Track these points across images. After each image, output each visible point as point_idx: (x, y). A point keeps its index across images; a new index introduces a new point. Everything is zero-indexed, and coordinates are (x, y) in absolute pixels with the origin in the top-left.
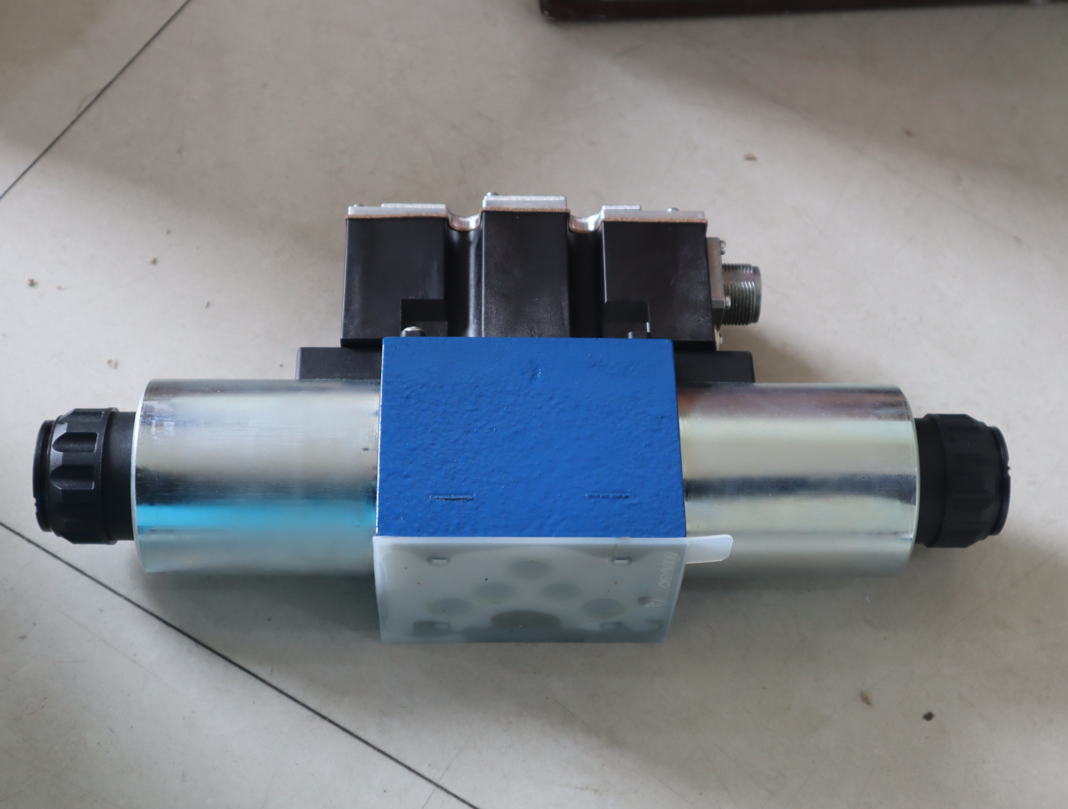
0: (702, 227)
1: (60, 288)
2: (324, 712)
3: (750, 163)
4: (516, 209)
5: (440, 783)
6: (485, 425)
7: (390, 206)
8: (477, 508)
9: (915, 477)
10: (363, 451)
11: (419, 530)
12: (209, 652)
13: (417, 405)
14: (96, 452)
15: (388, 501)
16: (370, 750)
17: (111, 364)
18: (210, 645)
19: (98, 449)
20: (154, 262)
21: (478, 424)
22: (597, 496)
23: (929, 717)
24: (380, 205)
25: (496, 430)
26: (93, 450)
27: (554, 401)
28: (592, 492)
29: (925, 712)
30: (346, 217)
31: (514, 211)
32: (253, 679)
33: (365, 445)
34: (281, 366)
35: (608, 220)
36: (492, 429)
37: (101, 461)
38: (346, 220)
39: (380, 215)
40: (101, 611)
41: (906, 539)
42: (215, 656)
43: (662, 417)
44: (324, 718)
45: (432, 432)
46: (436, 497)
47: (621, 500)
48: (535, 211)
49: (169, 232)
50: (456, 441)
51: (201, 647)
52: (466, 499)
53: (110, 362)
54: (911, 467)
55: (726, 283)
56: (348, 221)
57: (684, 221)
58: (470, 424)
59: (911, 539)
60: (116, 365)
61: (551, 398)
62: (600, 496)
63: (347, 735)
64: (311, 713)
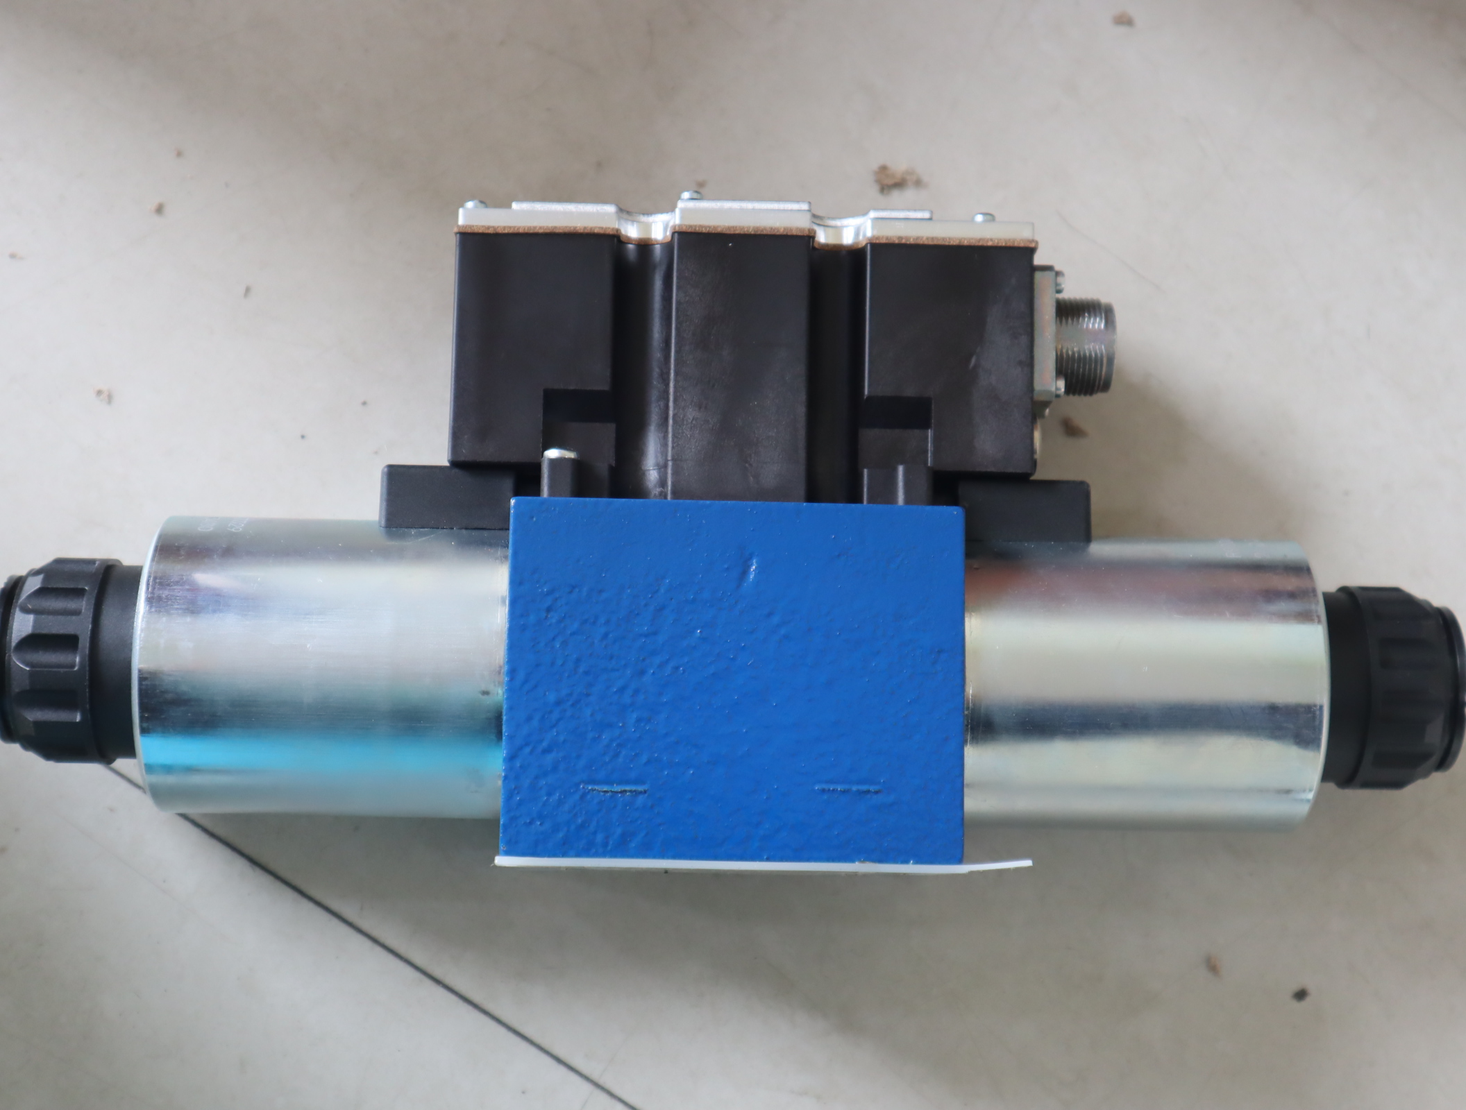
0: (1029, 251)
1: (13, 256)
2: (438, 973)
3: (1122, 30)
4: (729, 228)
5: (601, 1082)
6: (667, 661)
7: (525, 206)
8: (652, 807)
9: (1321, 707)
10: (480, 696)
11: (564, 844)
12: (271, 878)
13: (562, 625)
14: (79, 669)
15: (518, 793)
16: (503, 1030)
17: (101, 397)
18: (273, 866)
19: (81, 662)
20: (160, 210)
21: (657, 660)
22: (833, 790)
23: (1301, 995)
24: (509, 206)
25: (684, 671)
26: (73, 666)
27: (776, 620)
28: (827, 782)
29: (1296, 987)
30: (456, 230)
31: (726, 231)
32: (335, 921)
33: (483, 688)
34: (364, 403)
35: (878, 242)
36: (677, 668)
37: (87, 683)
38: (456, 233)
39: (510, 227)
40: (112, 810)
41: (1302, 800)
42: (279, 884)
43: (940, 652)
44: (437, 981)
45: (586, 673)
46: (590, 788)
47: (869, 796)
48: (759, 233)
49: (179, 154)
50: (622, 690)
51: (259, 872)
52: (635, 791)
53: (99, 393)
54: (1320, 693)
55: (1060, 347)
56: (458, 235)
57: (1000, 244)
58: (644, 660)
59: (1308, 801)
60: (110, 399)
61: (770, 615)
62: (837, 790)
63: (470, 1008)
64: (418, 975)
